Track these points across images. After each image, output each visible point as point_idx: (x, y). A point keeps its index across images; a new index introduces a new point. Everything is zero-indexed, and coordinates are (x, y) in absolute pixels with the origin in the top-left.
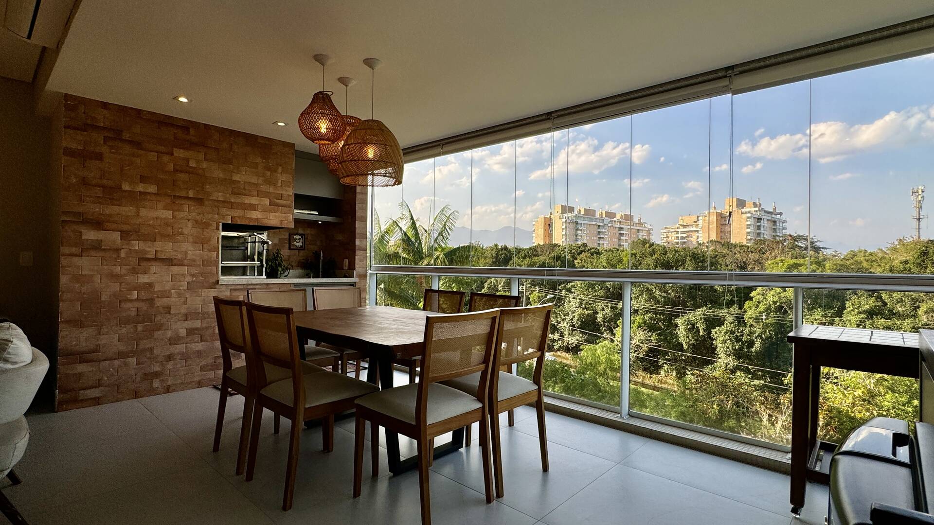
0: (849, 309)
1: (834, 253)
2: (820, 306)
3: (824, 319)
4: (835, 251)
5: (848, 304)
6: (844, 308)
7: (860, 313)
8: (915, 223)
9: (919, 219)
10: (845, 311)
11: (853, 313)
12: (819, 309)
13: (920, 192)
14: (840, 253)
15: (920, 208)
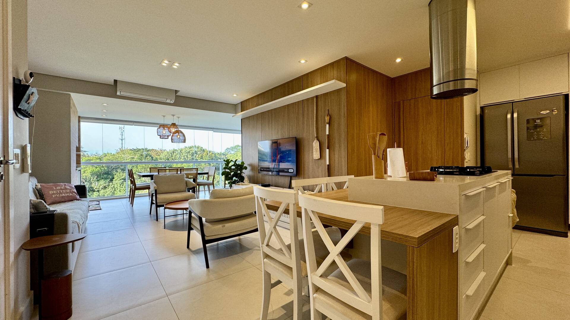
0: (116, 179)
1: (96, 154)
2: (103, 178)
3: (105, 184)
4: (97, 153)
5: (115, 176)
6: (114, 178)
7: (120, 180)
8: (121, 141)
9: (122, 140)
10: (114, 180)
11: (117, 180)
12: (102, 180)
13: (122, 129)
14: (99, 154)
15: (122, 135)
